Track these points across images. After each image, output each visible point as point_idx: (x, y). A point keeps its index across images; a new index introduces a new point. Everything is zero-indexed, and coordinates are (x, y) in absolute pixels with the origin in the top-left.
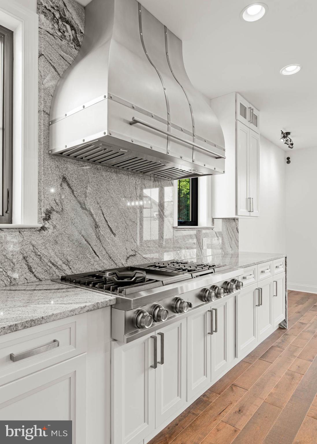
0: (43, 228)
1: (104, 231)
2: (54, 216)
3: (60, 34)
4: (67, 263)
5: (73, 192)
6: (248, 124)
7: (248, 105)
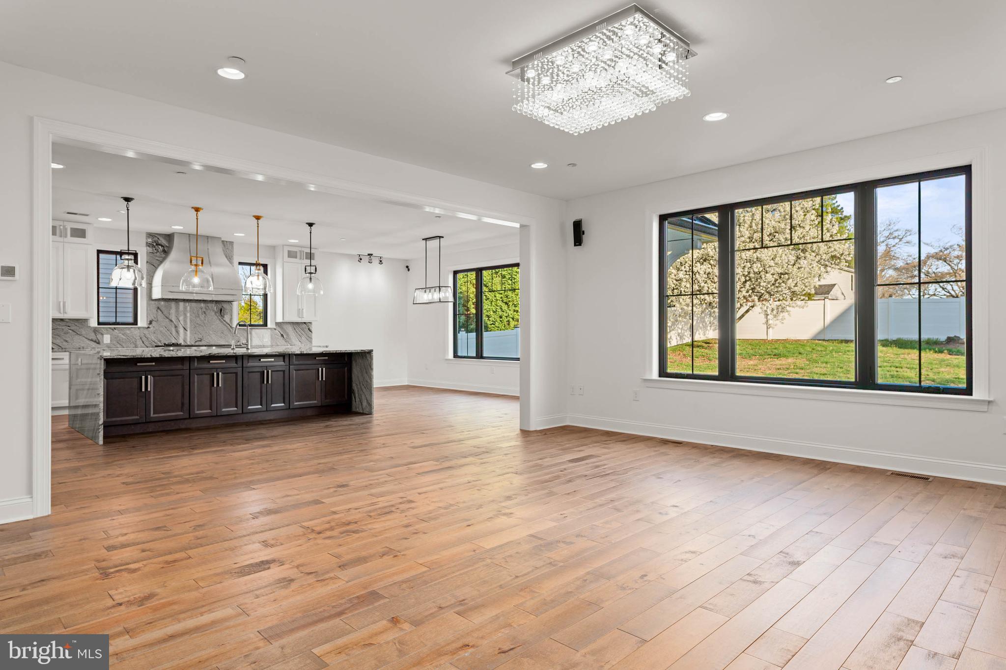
0: (148, 327)
1: (180, 329)
2: (154, 323)
3: (156, 251)
5: (163, 313)
6: (300, 261)
7: (300, 249)
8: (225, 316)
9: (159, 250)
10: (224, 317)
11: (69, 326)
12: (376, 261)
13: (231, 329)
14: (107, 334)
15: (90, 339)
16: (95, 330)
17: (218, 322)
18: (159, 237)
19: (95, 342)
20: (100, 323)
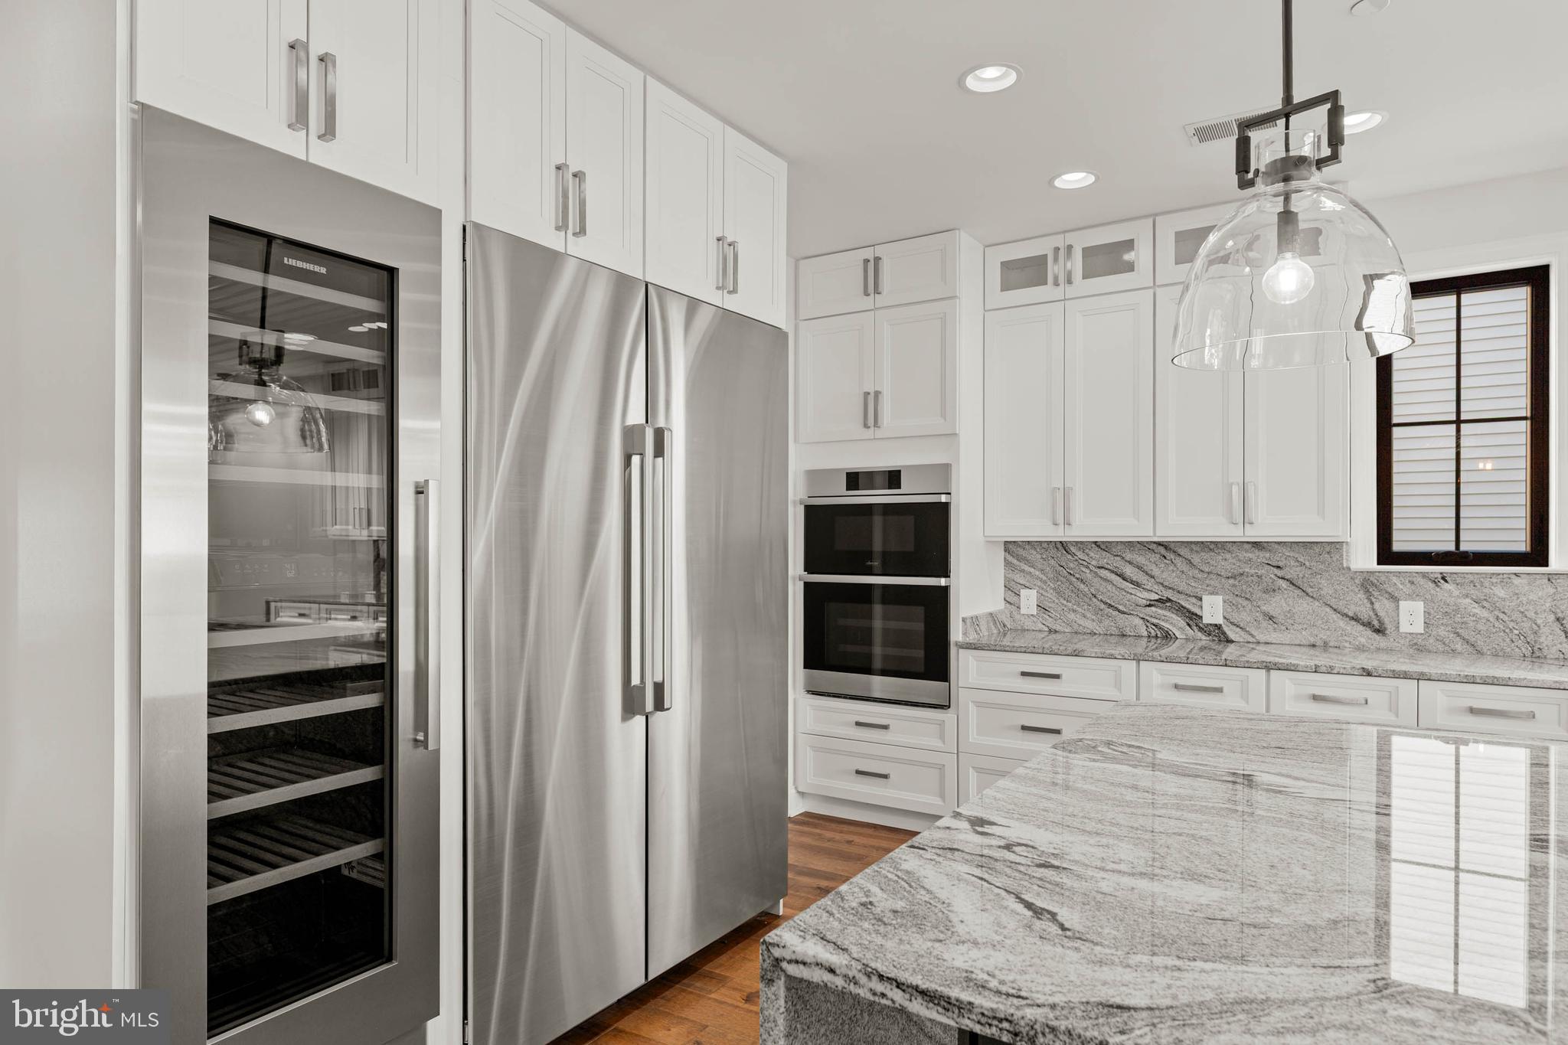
11: (1278, 567)
14: (1410, 597)
15: (1351, 614)
16: (1368, 584)
19: (1368, 624)
20: (1386, 554)
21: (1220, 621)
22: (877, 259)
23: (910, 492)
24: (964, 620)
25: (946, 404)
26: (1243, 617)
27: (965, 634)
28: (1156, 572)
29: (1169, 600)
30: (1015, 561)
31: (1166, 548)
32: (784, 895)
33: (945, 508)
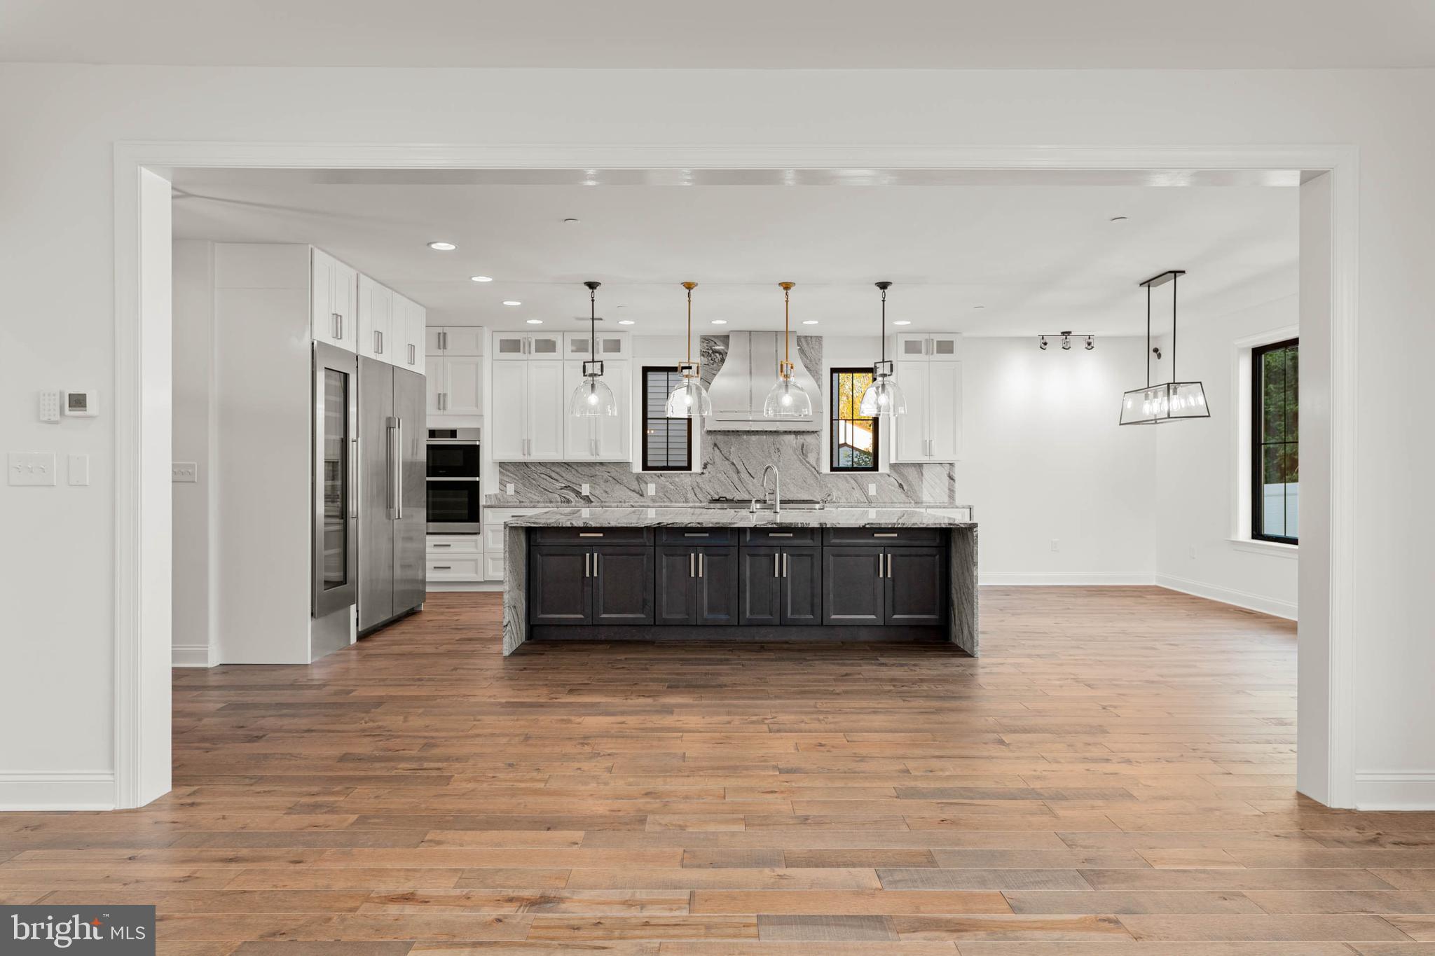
0: (703, 473)
1: (744, 475)
2: (709, 466)
3: (710, 360)
4: (718, 494)
5: (721, 451)
6: (926, 358)
7: (927, 336)
8: (809, 455)
9: (716, 360)
10: (807, 456)
11: (609, 472)
12: (1078, 346)
13: (817, 475)
14: (651, 483)
15: (633, 489)
16: (638, 478)
17: (798, 464)
18: (716, 340)
19: (638, 493)
20: (645, 467)
21: (588, 494)
22: (445, 334)
23: (460, 440)
24: (486, 496)
25: (478, 401)
26: (597, 492)
27: (486, 501)
28: (564, 475)
29: (569, 486)
30: (504, 471)
31: (568, 465)
32: (424, 601)
33: (478, 447)
